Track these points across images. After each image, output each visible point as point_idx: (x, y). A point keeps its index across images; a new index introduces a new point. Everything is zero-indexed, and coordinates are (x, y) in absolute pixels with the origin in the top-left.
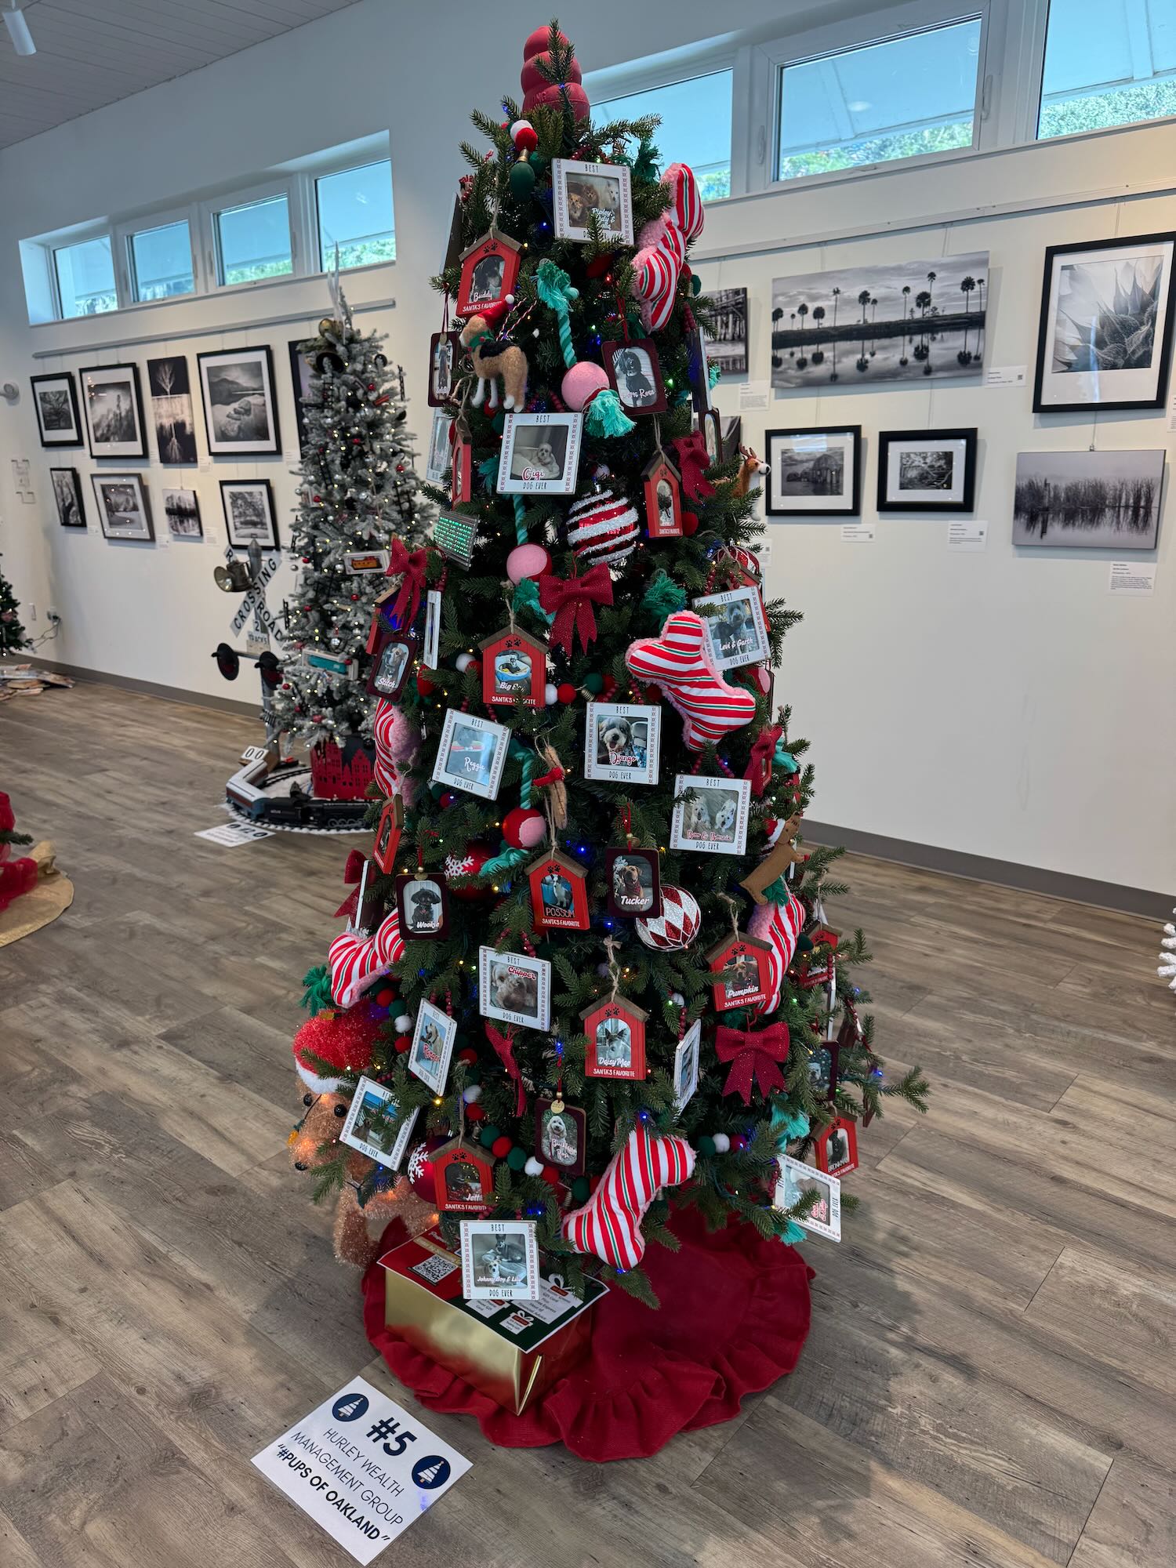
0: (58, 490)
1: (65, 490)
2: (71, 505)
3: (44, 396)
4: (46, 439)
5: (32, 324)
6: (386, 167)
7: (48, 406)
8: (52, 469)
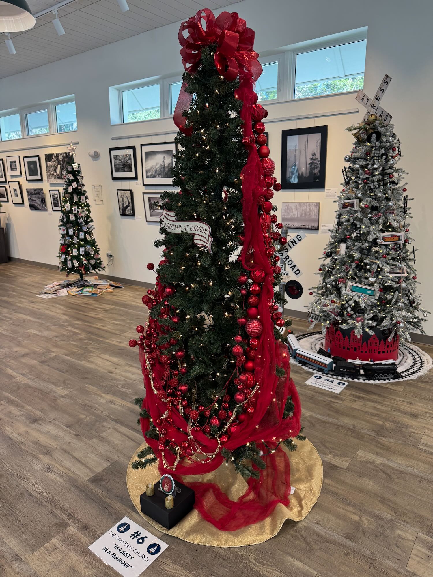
0: (121, 199)
1: (125, 199)
2: (128, 206)
3: (116, 157)
4: (114, 176)
5: (112, 124)
6: (364, 44)
7: (118, 162)
8: (118, 190)
